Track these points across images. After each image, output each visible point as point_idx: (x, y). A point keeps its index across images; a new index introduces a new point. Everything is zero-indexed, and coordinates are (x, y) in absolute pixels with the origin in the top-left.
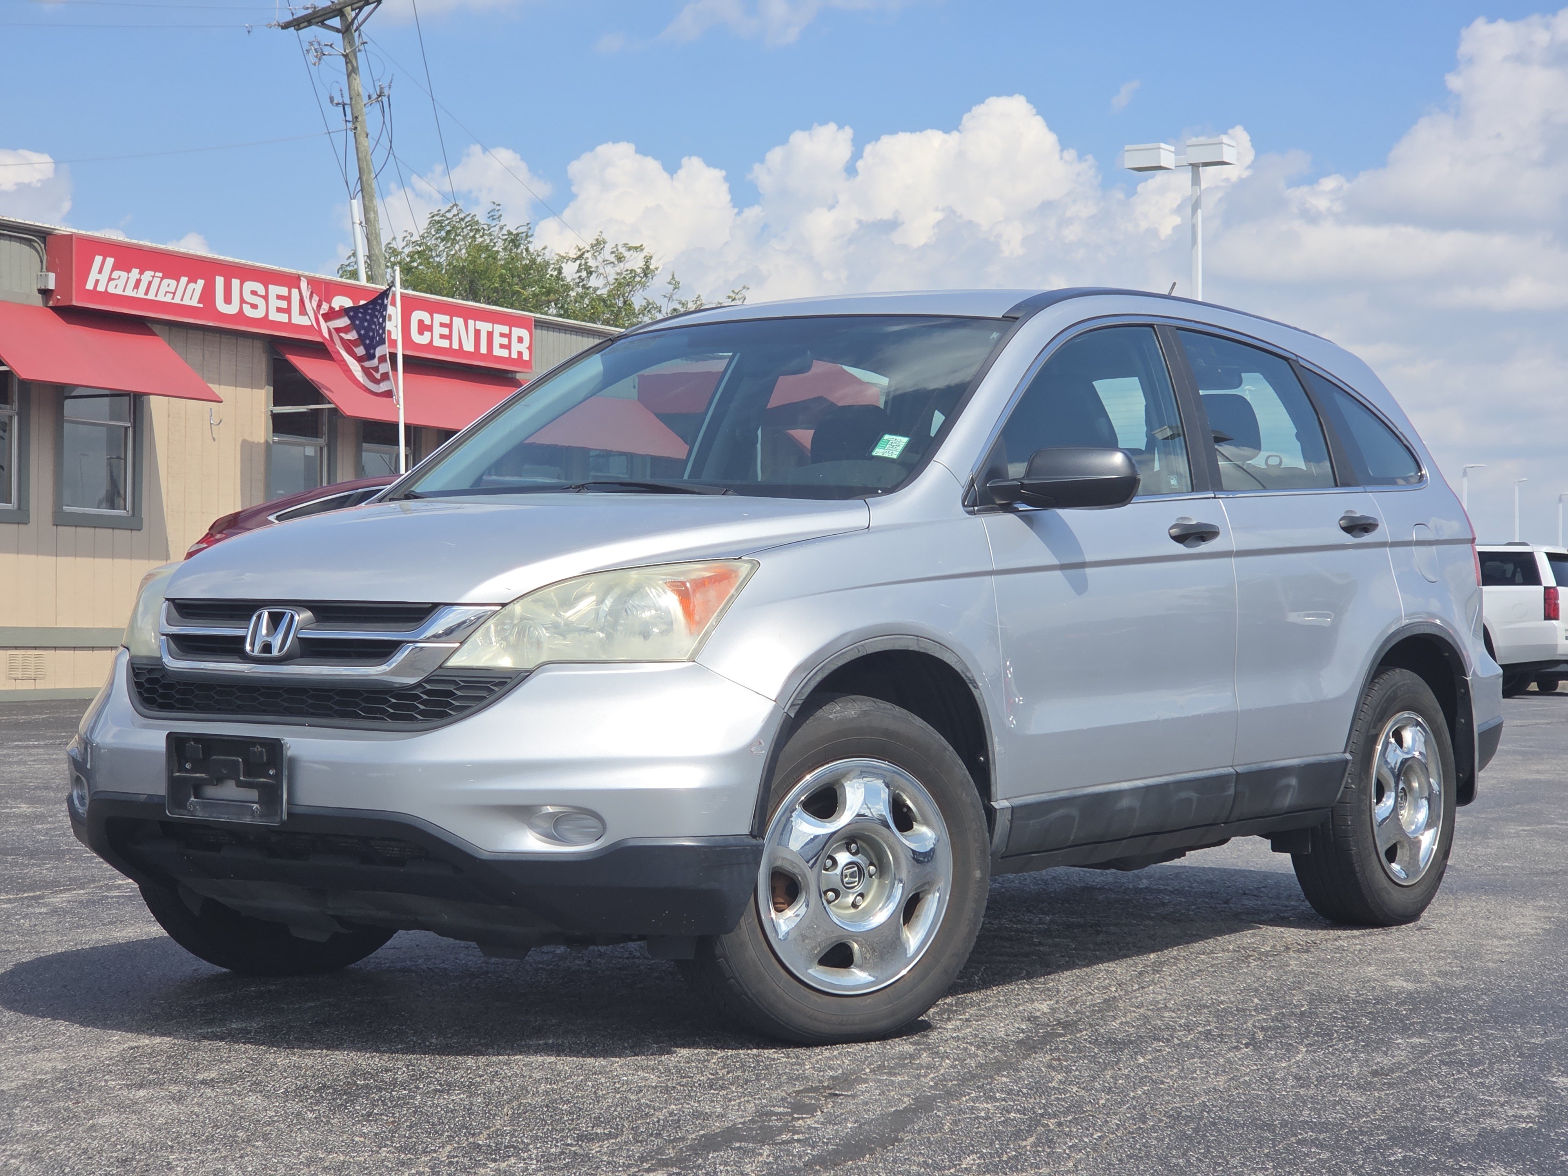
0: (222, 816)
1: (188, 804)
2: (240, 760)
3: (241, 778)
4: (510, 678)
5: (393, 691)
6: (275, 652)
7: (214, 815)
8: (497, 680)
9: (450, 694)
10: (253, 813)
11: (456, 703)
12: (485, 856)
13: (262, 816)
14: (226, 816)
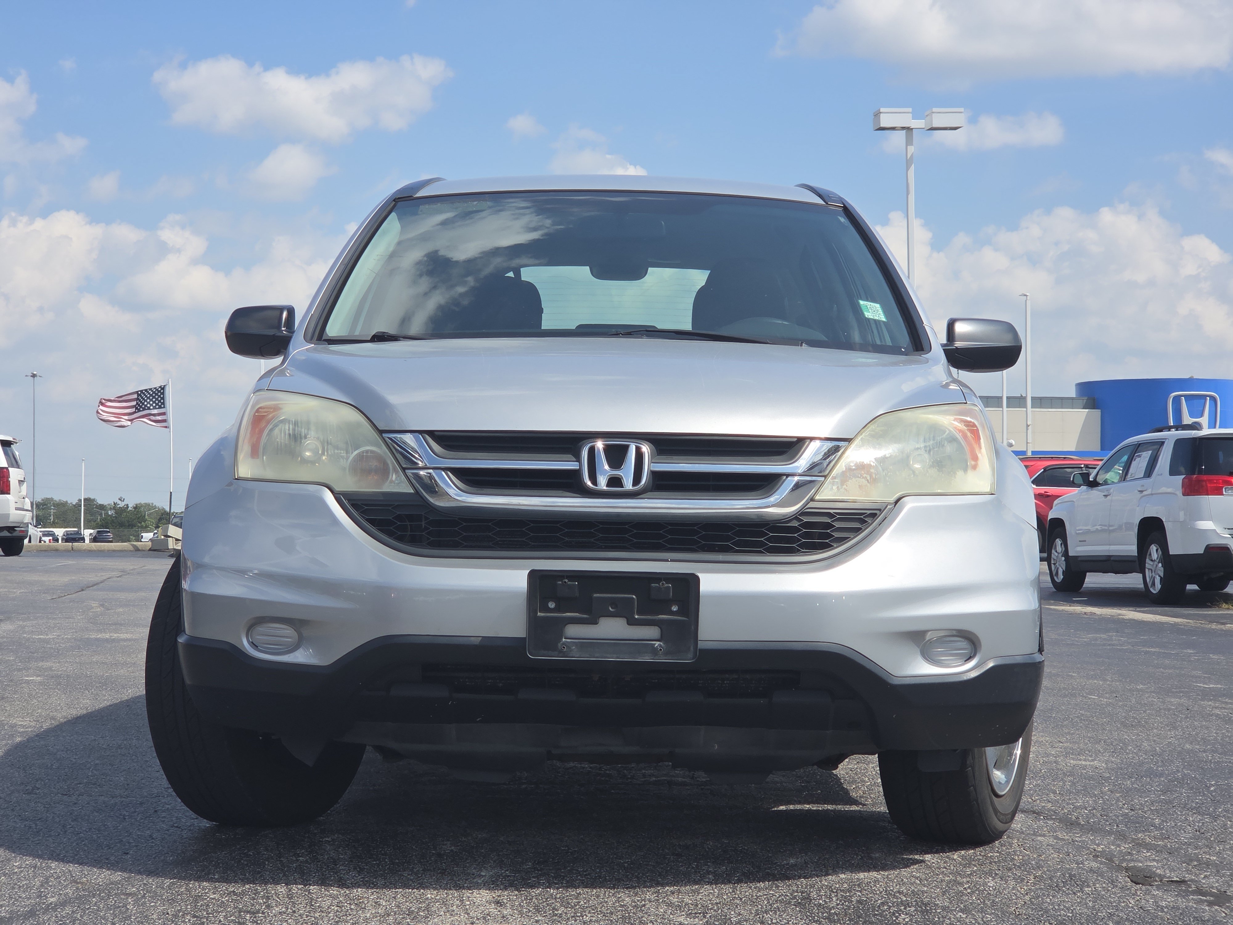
0: (609, 656)
1: (559, 645)
2: (634, 597)
3: (636, 617)
4: (880, 510)
5: (769, 524)
6: (628, 485)
7: (597, 655)
8: (869, 512)
9: (829, 526)
10: (655, 651)
11: (836, 535)
12: (896, 682)
13: (667, 653)
14: (615, 656)
